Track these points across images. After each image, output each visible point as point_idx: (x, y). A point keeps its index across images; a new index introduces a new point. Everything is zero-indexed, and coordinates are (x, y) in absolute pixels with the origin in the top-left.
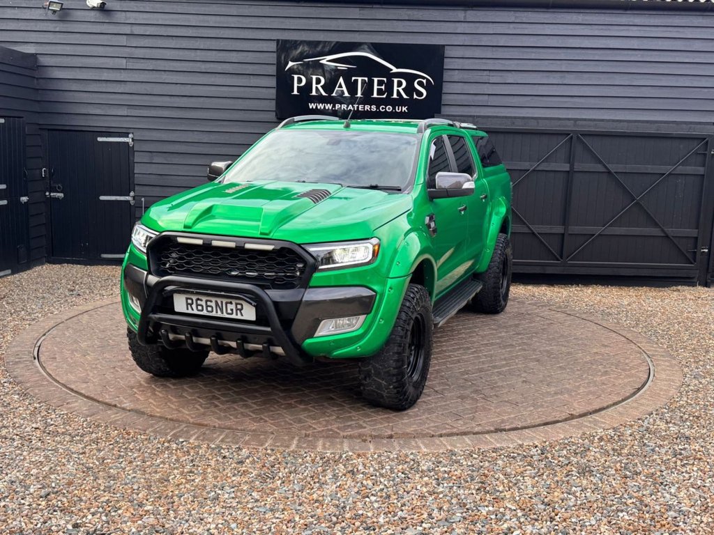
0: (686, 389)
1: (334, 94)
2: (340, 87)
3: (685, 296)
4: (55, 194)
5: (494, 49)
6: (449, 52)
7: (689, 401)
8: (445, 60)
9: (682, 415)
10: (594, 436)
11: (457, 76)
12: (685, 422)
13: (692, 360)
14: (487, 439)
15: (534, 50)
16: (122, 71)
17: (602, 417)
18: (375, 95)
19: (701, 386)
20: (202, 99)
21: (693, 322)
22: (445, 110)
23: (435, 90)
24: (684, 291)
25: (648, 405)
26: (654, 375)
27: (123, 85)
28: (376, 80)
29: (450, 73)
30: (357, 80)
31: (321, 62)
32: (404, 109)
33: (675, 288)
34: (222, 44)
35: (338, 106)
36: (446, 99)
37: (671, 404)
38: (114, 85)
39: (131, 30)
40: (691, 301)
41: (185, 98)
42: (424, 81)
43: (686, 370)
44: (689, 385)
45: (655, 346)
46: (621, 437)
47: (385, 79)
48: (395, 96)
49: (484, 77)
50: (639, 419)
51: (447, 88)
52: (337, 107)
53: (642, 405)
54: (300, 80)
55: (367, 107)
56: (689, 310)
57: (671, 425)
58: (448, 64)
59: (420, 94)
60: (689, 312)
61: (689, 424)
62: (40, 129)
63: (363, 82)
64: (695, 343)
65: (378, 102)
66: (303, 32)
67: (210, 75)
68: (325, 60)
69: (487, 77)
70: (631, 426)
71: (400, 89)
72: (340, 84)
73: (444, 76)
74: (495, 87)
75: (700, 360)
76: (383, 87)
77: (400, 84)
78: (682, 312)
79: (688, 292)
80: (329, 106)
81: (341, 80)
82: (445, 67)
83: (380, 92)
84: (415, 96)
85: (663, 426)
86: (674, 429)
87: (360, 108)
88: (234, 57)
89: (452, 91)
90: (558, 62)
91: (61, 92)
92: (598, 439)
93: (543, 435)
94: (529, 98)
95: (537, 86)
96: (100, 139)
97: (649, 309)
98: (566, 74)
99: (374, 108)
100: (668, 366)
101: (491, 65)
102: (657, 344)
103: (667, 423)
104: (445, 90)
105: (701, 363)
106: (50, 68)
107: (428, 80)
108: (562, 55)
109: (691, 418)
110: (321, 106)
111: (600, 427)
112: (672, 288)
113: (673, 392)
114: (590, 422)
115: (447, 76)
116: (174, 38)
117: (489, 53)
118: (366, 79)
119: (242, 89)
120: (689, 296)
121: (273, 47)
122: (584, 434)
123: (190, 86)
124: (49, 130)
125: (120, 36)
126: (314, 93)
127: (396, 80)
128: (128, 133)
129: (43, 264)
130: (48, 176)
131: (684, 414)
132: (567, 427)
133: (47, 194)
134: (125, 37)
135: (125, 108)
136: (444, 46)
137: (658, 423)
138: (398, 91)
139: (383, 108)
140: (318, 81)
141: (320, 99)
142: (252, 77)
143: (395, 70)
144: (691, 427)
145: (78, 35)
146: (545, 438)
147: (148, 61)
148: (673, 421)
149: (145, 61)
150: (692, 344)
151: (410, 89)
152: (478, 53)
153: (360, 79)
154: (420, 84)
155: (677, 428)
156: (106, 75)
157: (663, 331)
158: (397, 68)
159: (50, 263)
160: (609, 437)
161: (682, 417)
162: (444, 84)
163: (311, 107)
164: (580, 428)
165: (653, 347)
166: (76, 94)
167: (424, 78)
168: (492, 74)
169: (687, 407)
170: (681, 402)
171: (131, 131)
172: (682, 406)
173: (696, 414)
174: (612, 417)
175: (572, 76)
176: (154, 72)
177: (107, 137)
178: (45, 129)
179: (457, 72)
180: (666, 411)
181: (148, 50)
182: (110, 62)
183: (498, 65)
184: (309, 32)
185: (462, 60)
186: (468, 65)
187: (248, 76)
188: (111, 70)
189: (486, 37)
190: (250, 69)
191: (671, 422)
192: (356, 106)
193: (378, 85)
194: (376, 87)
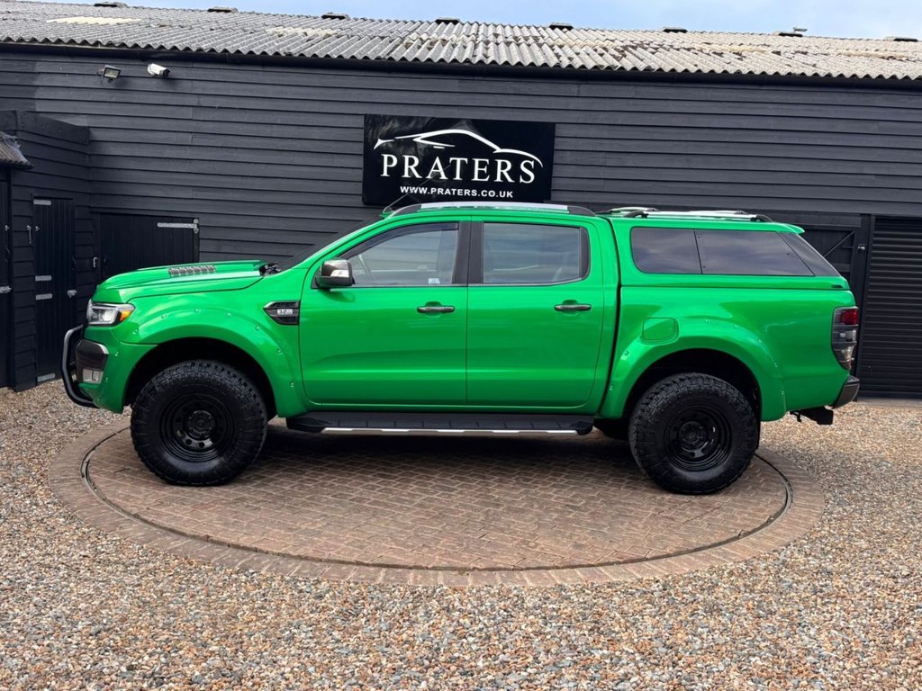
0: (829, 517)
1: (429, 177)
2: (436, 168)
5: (612, 128)
6: (560, 131)
7: (831, 531)
8: (557, 140)
9: (823, 546)
10: (723, 570)
11: (568, 157)
12: (826, 554)
13: (836, 484)
14: (601, 572)
16: (187, 148)
17: (733, 549)
18: (476, 178)
19: (845, 514)
20: (278, 180)
21: (837, 441)
22: (554, 195)
23: (544, 174)
25: (784, 535)
26: (792, 502)
27: (188, 163)
28: (477, 161)
29: (561, 154)
30: (455, 161)
31: (415, 140)
32: (509, 194)
34: (302, 118)
35: (433, 190)
36: (556, 183)
37: (811, 534)
38: (178, 163)
39: (199, 102)
41: (259, 179)
42: (532, 163)
43: (828, 495)
44: (832, 513)
45: (793, 467)
46: (754, 572)
47: (487, 161)
48: (499, 179)
49: (600, 159)
50: (774, 551)
51: (557, 171)
52: (432, 192)
53: (779, 535)
54: (390, 160)
55: (467, 192)
57: (810, 558)
58: (559, 144)
59: (527, 177)
61: (830, 557)
62: (91, 212)
63: (463, 162)
64: (839, 464)
65: (480, 187)
66: (394, 106)
67: (287, 153)
68: (420, 138)
69: (603, 160)
70: (766, 559)
71: (505, 172)
72: (436, 165)
73: (555, 157)
74: (610, 170)
75: (845, 485)
76: (485, 170)
77: (504, 166)
80: (423, 191)
81: (437, 161)
82: (556, 148)
83: (481, 175)
84: (521, 180)
85: (802, 559)
86: (814, 562)
87: (459, 192)
88: (316, 133)
89: (562, 174)
90: (684, 144)
91: (117, 171)
92: (728, 573)
93: (665, 568)
94: (651, 184)
95: (659, 170)
96: (160, 225)
97: (787, 425)
98: (693, 158)
99: (474, 193)
100: (808, 491)
101: (607, 146)
102: (795, 465)
103: (806, 555)
104: (555, 173)
105: (846, 488)
106: (105, 143)
107: (536, 162)
108: (688, 135)
109: (834, 550)
110: (414, 190)
111: (731, 560)
113: (813, 520)
114: (719, 554)
115: (557, 158)
116: (248, 111)
117: (605, 133)
118: (466, 160)
119: (325, 169)
121: (360, 122)
122: (712, 567)
123: (264, 165)
124: (102, 214)
125: (186, 108)
126: (406, 175)
127: (499, 162)
128: (193, 219)
130: (99, 266)
131: (826, 545)
132: (693, 559)
134: (191, 109)
135: (190, 189)
136: (554, 124)
137: (796, 555)
138: (502, 174)
139: (484, 193)
140: (411, 161)
141: (413, 182)
142: (335, 156)
143: (498, 150)
144: (834, 561)
145: (139, 107)
146: (667, 571)
147: (217, 136)
148: (813, 554)
149: (213, 136)
150: (836, 466)
151: (515, 172)
152: (593, 132)
153: (459, 160)
154: (527, 166)
155: (817, 561)
156: (169, 153)
157: (803, 450)
158: (501, 147)
160: (740, 571)
161: (823, 549)
162: (554, 166)
163: (402, 191)
164: (707, 561)
165: (790, 468)
166: (134, 173)
167: (531, 159)
168: (608, 155)
169: (829, 538)
170: (823, 532)
171: (196, 216)
172: (824, 537)
173: (840, 546)
174: (744, 549)
175: (699, 159)
176: (224, 149)
177: (168, 222)
178: (97, 213)
179: (569, 153)
180: (805, 542)
181: (217, 125)
182: (174, 138)
183: (616, 146)
184: (401, 106)
185: (575, 140)
186: (582, 145)
187: (332, 155)
188: (174, 146)
189: (602, 115)
190: (333, 148)
191: (810, 554)
192: (454, 190)
193: (480, 167)
194: (477, 169)
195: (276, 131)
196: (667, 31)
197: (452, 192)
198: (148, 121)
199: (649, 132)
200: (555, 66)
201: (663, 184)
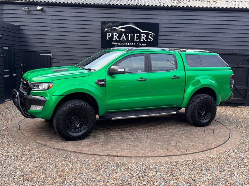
0: (242, 141)
1: (121, 40)
2: (123, 37)
3: (242, 109)
5: (176, 24)
6: (160, 25)
7: (243, 146)
8: (159, 28)
9: (241, 150)
10: (210, 157)
11: (163, 33)
12: (242, 153)
13: (245, 132)
14: (173, 158)
15: (190, 25)
16: (49, 31)
17: (213, 151)
18: (135, 40)
19: (247, 140)
20: (76, 41)
21: (245, 119)
22: (159, 45)
23: (156, 38)
24: (242, 108)
25: (229, 147)
26: (231, 137)
27: (49, 36)
28: (135, 35)
29: (161, 32)
30: (129, 35)
31: (117, 28)
32: (145, 45)
33: (239, 107)
34: (83, 22)
35: (122, 44)
36: (159, 41)
37: (237, 147)
38: (46, 36)
39: (52, 18)
40: (245, 111)
41: (70, 41)
42: (152, 35)
43: (242, 135)
44: (243, 140)
45: (232, 127)
46: (220, 158)
47: (139, 34)
48: (142, 40)
50: (226, 152)
51: (160, 37)
53: (227, 147)
54: (109, 35)
55: (132, 44)
56: (244, 114)
57: (237, 154)
58: (160, 29)
59: (151, 39)
60: (244, 115)
62: (20, 51)
63: (131, 35)
65: (136, 42)
66: (111, 18)
67: (79, 33)
68: (118, 28)
69: (174, 34)
70: (223, 154)
71: (144, 38)
72: (123, 36)
74: (176, 37)
75: (247, 132)
76: (138, 37)
77: (144, 36)
78: (241, 115)
79: (243, 108)
80: (119, 44)
81: (123, 35)
83: (137, 39)
84: (149, 40)
85: (234, 154)
86: (238, 155)
87: (130, 44)
88: (87, 27)
90: (198, 29)
91: (28, 38)
92: (212, 158)
93: (192, 157)
95: (191, 37)
96: (41, 55)
97: (230, 114)
98: (201, 33)
99: (135, 44)
100: (236, 134)
101: (175, 30)
102: (232, 126)
104: (159, 38)
105: (248, 133)
106: (24, 30)
107: (153, 35)
108: (200, 26)
109: (244, 152)
110: (116, 44)
111: (212, 154)
112: (238, 107)
113: (238, 143)
114: (209, 153)
115: (160, 33)
116: (66, 20)
117: (174, 26)
118: (132, 34)
119: (90, 38)
120: (244, 110)
121: (100, 23)
122: (207, 157)
123: (71, 37)
125: (48, 20)
126: (114, 39)
127: (142, 35)
128: (51, 53)
130: (23, 67)
131: (242, 150)
132: (201, 154)
133: (23, 73)
134: (50, 20)
135: (50, 44)
136: (159, 23)
137: (232, 153)
138: (143, 38)
139: (138, 44)
140: (116, 35)
141: (116, 41)
142: (93, 33)
143: (142, 31)
144: (244, 155)
145: (34, 19)
146: (193, 158)
147: (58, 28)
148: (238, 153)
150: (245, 126)
151: (147, 38)
152: (170, 26)
153: (130, 34)
154: (151, 36)
155: (239, 155)
156: (43, 33)
157: (235, 121)
158: (143, 31)
160: (215, 158)
161: (241, 151)
162: (159, 36)
163: (113, 44)
164: (206, 155)
165: (231, 127)
166: (33, 39)
167: (152, 34)
168: (176, 33)
169: (243, 148)
170: (241, 146)
171: (51, 52)
172: (241, 147)
173: (246, 150)
174: (217, 151)
175: (203, 33)
176: (60, 32)
177: (43, 54)
178: (22, 51)
179: (163, 32)
180: (235, 149)
181: (57, 24)
182: (45, 29)
183: (178, 30)
184: (113, 18)
185: (165, 28)
186: (167, 29)
187: (92, 33)
188: (45, 31)
189: (173, 20)
190: (92, 31)
191: (237, 153)
192: (128, 43)
193: (136, 37)
194: (135, 37)
197: (128, 44)
198: (37, 24)
199: (187, 25)
200: (159, 6)
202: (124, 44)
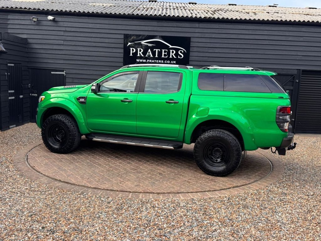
0: (285, 175)
1: (147, 56)
2: (149, 53)
4: (34, 94)
5: (210, 39)
6: (192, 40)
7: (286, 179)
8: (191, 43)
10: (249, 193)
11: (195, 49)
13: (288, 163)
14: (207, 194)
16: (62, 45)
17: (252, 186)
18: (163, 56)
19: (291, 173)
20: (94, 57)
22: (190, 63)
23: (187, 55)
25: (270, 181)
26: (273, 169)
27: (62, 51)
28: (163, 50)
29: (193, 48)
30: (155, 51)
31: (141, 43)
32: (175, 62)
34: (101, 35)
35: (148, 61)
36: (191, 58)
37: (279, 180)
38: (58, 51)
39: (66, 29)
41: (87, 57)
42: (183, 51)
43: (285, 167)
44: (286, 173)
46: (260, 194)
47: (167, 50)
48: (171, 57)
50: (267, 186)
51: (191, 54)
54: (133, 50)
55: (160, 61)
58: (192, 44)
59: (181, 56)
61: (286, 188)
62: (28, 68)
63: (158, 51)
65: (164, 59)
66: (134, 31)
67: (97, 48)
68: (143, 42)
69: (207, 50)
70: (264, 189)
71: (173, 54)
73: (190, 49)
74: (210, 54)
75: (291, 163)
76: (166, 53)
77: (173, 52)
80: (144, 61)
81: (149, 50)
82: (191, 46)
83: (165, 55)
84: (179, 57)
85: (276, 189)
86: (280, 190)
87: (157, 61)
88: (107, 41)
89: (193, 55)
91: (37, 54)
92: (251, 194)
93: (229, 192)
94: (224, 59)
96: (52, 73)
98: (239, 50)
99: (162, 61)
100: (278, 166)
101: (209, 45)
105: (291, 164)
106: (32, 44)
107: (184, 51)
108: (237, 41)
109: (287, 186)
110: (141, 61)
111: (251, 189)
113: (280, 176)
114: (247, 187)
115: (191, 49)
116: (83, 33)
117: (208, 40)
118: (159, 50)
119: (110, 53)
121: (122, 37)
122: (245, 192)
123: (89, 52)
124: (32, 69)
125: (61, 32)
126: (138, 55)
127: (171, 51)
128: (64, 70)
129: (28, 123)
130: (31, 87)
131: (284, 184)
132: (239, 189)
133: (31, 94)
134: (63, 32)
135: (63, 60)
136: (190, 37)
137: (274, 188)
138: (172, 55)
139: (166, 62)
140: (140, 51)
141: (141, 58)
142: (114, 48)
143: (171, 46)
144: (287, 190)
145: (44, 31)
146: (230, 194)
149: (71, 41)
150: (288, 157)
151: (177, 54)
152: (204, 40)
153: (157, 50)
154: (181, 52)
156: (55, 47)
158: (172, 46)
159: (31, 122)
160: (255, 193)
161: (283, 186)
162: (190, 52)
163: (137, 61)
164: (243, 190)
166: (43, 54)
167: (182, 50)
168: (209, 48)
169: (286, 182)
170: (283, 180)
172: (284, 182)
173: (289, 185)
174: (256, 186)
175: (241, 50)
176: (74, 46)
177: (55, 72)
178: (30, 68)
179: (195, 47)
180: (277, 183)
181: (72, 37)
182: (57, 42)
183: (212, 45)
184: (137, 31)
185: (197, 43)
186: (200, 45)
187: (112, 48)
188: (57, 45)
189: (207, 34)
190: (113, 45)
191: (279, 188)
192: (155, 61)
193: (164, 53)
194: (163, 53)
195: (93, 40)
196: (230, 5)
197: (154, 61)
200: (191, 17)
201: (228, 59)
202: (150, 61)
